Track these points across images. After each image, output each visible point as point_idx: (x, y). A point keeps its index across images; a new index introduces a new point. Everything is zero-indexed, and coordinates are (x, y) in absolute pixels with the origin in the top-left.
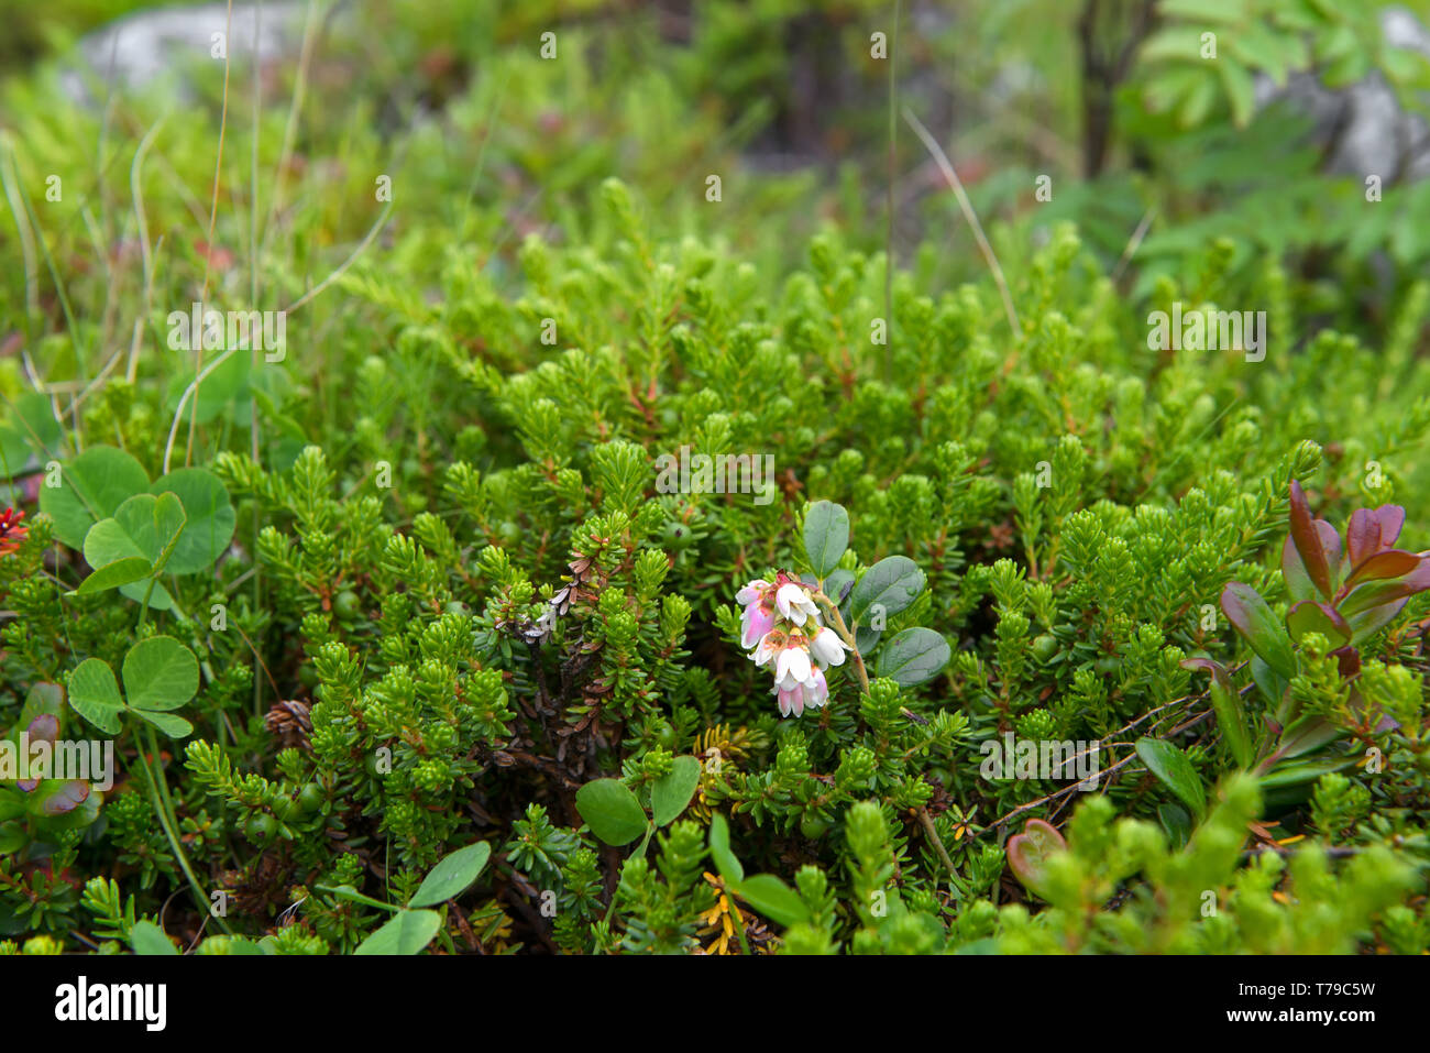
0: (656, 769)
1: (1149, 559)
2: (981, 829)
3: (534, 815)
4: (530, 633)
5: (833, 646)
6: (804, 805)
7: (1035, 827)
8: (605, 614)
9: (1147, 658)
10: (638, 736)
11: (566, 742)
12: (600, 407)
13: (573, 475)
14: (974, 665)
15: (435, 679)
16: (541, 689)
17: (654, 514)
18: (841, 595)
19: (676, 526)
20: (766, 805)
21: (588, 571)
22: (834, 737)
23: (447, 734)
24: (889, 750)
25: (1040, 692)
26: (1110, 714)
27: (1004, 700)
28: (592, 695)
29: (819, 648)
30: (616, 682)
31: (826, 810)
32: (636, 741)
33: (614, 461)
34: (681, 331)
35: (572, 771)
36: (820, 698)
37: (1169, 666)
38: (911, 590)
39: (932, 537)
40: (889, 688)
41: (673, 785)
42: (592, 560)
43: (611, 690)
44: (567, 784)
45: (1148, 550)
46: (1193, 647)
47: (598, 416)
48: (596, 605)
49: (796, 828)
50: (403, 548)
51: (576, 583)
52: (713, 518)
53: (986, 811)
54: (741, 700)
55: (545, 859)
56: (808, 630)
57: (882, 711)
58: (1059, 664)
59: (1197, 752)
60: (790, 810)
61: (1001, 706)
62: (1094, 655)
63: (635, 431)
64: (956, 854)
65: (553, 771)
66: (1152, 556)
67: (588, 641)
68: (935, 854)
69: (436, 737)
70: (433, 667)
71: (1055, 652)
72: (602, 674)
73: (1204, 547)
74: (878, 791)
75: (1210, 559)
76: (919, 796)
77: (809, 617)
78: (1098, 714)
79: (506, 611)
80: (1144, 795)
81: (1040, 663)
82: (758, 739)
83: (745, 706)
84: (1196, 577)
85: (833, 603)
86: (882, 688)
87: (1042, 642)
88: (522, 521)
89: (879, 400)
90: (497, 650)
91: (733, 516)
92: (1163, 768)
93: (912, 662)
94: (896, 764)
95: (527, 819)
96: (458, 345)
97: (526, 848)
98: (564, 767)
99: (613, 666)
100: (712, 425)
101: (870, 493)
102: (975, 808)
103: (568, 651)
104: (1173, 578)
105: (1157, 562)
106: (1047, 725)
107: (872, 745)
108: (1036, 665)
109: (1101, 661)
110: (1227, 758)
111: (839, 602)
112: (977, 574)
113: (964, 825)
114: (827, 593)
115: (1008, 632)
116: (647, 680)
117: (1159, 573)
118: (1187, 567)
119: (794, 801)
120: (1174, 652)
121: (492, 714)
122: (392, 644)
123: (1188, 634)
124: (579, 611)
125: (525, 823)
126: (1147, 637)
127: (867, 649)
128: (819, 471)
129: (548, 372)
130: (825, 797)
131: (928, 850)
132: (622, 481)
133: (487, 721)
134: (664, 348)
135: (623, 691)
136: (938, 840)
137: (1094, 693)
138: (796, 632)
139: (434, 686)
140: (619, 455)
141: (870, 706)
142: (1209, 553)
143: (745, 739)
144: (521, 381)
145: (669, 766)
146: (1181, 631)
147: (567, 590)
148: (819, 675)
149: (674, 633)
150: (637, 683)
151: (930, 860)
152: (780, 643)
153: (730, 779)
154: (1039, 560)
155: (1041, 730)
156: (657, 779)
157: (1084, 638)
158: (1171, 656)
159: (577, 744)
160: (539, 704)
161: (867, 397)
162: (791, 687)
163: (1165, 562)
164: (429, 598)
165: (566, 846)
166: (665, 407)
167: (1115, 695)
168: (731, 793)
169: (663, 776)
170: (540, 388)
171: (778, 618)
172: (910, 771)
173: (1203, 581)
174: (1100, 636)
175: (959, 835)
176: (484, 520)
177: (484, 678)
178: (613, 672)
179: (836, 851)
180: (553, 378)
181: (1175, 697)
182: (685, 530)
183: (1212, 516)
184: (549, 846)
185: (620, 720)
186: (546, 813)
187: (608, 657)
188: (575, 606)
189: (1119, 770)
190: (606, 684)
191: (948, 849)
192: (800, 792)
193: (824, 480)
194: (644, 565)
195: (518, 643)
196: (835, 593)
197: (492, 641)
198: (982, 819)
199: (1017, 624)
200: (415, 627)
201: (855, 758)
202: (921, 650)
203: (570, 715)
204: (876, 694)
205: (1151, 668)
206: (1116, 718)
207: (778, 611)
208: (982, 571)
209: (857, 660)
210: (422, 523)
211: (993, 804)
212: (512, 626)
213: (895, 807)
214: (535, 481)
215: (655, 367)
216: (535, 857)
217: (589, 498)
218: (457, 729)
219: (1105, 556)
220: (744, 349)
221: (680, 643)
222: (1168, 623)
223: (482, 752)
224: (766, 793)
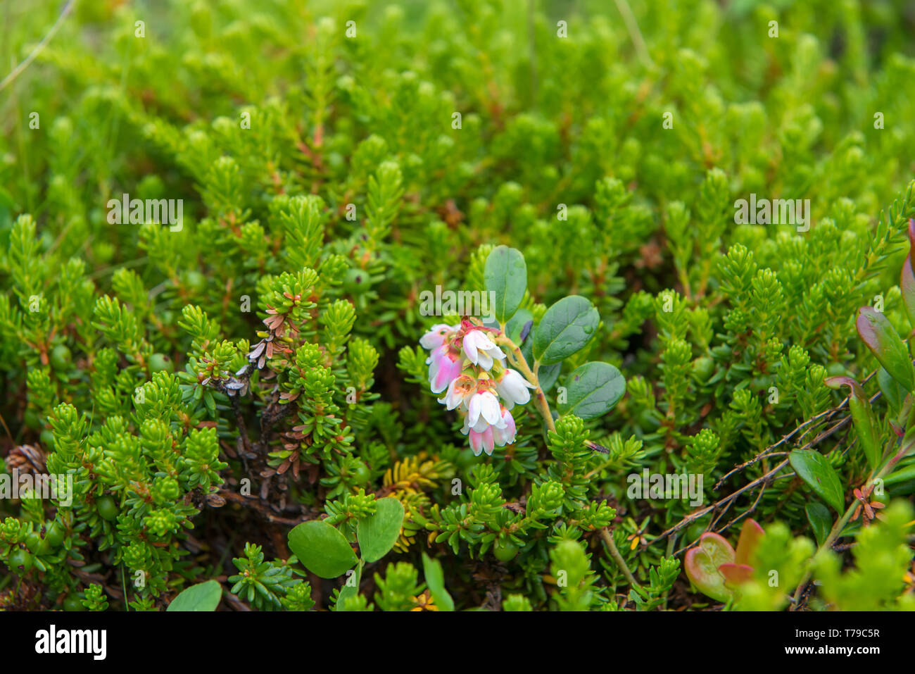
0: (361, 511)
1: (792, 283)
2: (653, 538)
3: (251, 553)
4: (230, 386)
5: (518, 385)
6: (496, 533)
7: (708, 540)
8: (300, 367)
9: (795, 377)
10: (335, 475)
11: (268, 481)
12: (273, 158)
13: (253, 228)
14: (642, 389)
15: (156, 437)
16: (242, 435)
17: (338, 265)
18: (521, 336)
19: (355, 273)
20: (463, 536)
21: (282, 327)
22: (519, 467)
23: (172, 487)
24: (573, 478)
25: (701, 408)
26: (763, 427)
27: (670, 420)
28: (291, 441)
29: (504, 388)
30: (315, 428)
31: (519, 537)
32: (335, 480)
33: (297, 216)
34: (346, 82)
35: (275, 507)
36: (508, 436)
37: (815, 383)
38: (588, 328)
39: (593, 266)
40: (575, 426)
41: (377, 524)
42: (285, 316)
43: (310, 436)
44: (272, 518)
45: (791, 275)
46: (829, 361)
47: (272, 166)
48: (291, 357)
49: (490, 553)
50: (110, 309)
51: (271, 338)
52: (384, 257)
53: (656, 520)
54: (419, 428)
55: (265, 591)
56: (494, 373)
57: (568, 447)
58: (718, 382)
59: (836, 456)
60: (485, 539)
61: (667, 424)
62: (749, 374)
63: (305, 176)
64: (632, 561)
65: (257, 507)
66: (795, 281)
67: (286, 390)
68: (614, 563)
69: (163, 490)
70: (153, 426)
71: (713, 373)
72: (301, 422)
73: (837, 272)
74: (564, 516)
75: (842, 283)
76: (603, 519)
77: (495, 361)
78: (753, 428)
79: (212, 369)
80: (792, 495)
81: (701, 383)
82: (445, 470)
83: (424, 433)
84: (832, 299)
85: (515, 345)
86: (568, 425)
87: (702, 364)
88: (205, 269)
89: (532, 133)
90: (202, 403)
91: (406, 255)
92: (812, 477)
93: (590, 395)
94: (580, 491)
95: (247, 557)
96: (132, 100)
97: (248, 582)
98: (267, 503)
99: (311, 414)
100: (385, 173)
101: (530, 224)
102: (647, 520)
103: (263, 398)
104: (813, 301)
105: (798, 288)
106: (713, 444)
107: (558, 474)
108: (696, 384)
109: (755, 380)
110: (858, 456)
111: (520, 342)
112: (640, 302)
113: (639, 535)
114: (509, 334)
115: (674, 359)
116: (343, 426)
117: (801, 296)
118: (825, 291)
119: (487, 529)
120: (818, 370)
121: (207, 466)
122: (106, 397)
123: (825, 349)
124: (275, 364)
125: (244, 560)
126: (796, 359)
127: (549, 385)
128: (480, 204)
129: (222, 127)
130: (516, 525)
131: (606, 559)
132: (304, 234)
133: (202, 472)
134: (327, 96)
135: (322, 438)
136: (616, 552)
137: (750, 409)
138: (484, 376)
139: (155, 444)
140: (301, 211)
141: (558, 442)
142: (842, 278)
143: (433, 470)
144: (196, 135)
145: (373, 507)
146: (819, 345)
147: (263, 345)
148: (508, 416)
149: (363, 378)
150: (333, 428)
151: (609, 568)
152: (468, 387)
153: (425, 512)
154: (692, 283)
155: (708, 449)
156: (361, 519)
157: (738, 359)
158: (816, 375)
159: (278, 483)
160: (241, 449)
161: (521, 131)
162: (483, 429)
163: (805, 286)
164: (133, 353)
165: (281, 578)
166: (331, 150)
167: (768, 410)
168: (428, 525)
169: (368, 517)
170: (216, 144)
171: (466, 363)
172: (591, 495)
173: (838, 303)
174: (753, 358)
175: (634, 546)
176: (172, 272)
177: (200, 437)
178: (311, 420)
179: (524, 568)
180: (227, 132)
181: (821, 409)
182: (364, 275)
183: (839, 239)
184: (267, 580)
185: (318, 462)
186: (261, 551)
187: (306, 407)
188: (272, 360)
189: (772, 477)
190: (305, 432)
191: (625, 557)
192: (493, 523)
193: (486, 214)
194: (332, 316)
195: (220, 395)
196: (516, 334)
197: (197, 396)
198: (654, 529)
199: (682, 351)
200: (124, 380)
201: (546, 491)
202: (599, 384)
203: (272, 459)
204: (563, 432)
205: (798, 385)
206: (768, 430)
207: (465, 357)
208: (644, 298)
209: (540, 397)
210: (120, 279)
211: (662, 513)
212: (216, 382)
213: (579, 528)
214: (218, 234)
215: (321, 113)
216: (255, 588)
217: (270, 248)
218: (178, 480)
219: (757, 286)
220: (406, 95)
221: (369, 387)
222: (809, 342)
223: (196, 496)
224: (462, 526)
